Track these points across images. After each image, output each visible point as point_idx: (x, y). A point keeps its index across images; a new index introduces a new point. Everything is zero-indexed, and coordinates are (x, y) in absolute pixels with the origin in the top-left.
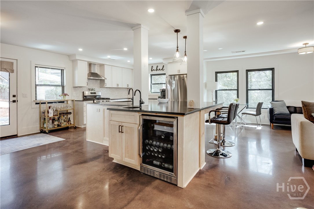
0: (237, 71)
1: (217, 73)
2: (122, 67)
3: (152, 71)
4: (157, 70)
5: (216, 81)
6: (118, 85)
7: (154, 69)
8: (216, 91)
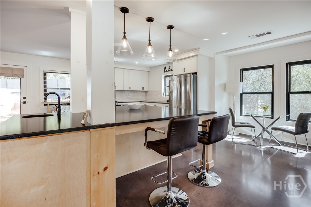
0: (272, 66)
1: (242, 70)
2: (136, 70)
3: (165, 72)
4: (169, 71)
5: (240, 82)
6: (130, 88)
7: (167, 70)
8: (241, 95)
